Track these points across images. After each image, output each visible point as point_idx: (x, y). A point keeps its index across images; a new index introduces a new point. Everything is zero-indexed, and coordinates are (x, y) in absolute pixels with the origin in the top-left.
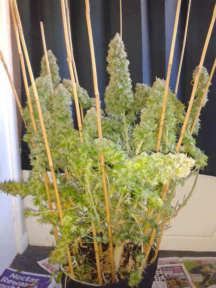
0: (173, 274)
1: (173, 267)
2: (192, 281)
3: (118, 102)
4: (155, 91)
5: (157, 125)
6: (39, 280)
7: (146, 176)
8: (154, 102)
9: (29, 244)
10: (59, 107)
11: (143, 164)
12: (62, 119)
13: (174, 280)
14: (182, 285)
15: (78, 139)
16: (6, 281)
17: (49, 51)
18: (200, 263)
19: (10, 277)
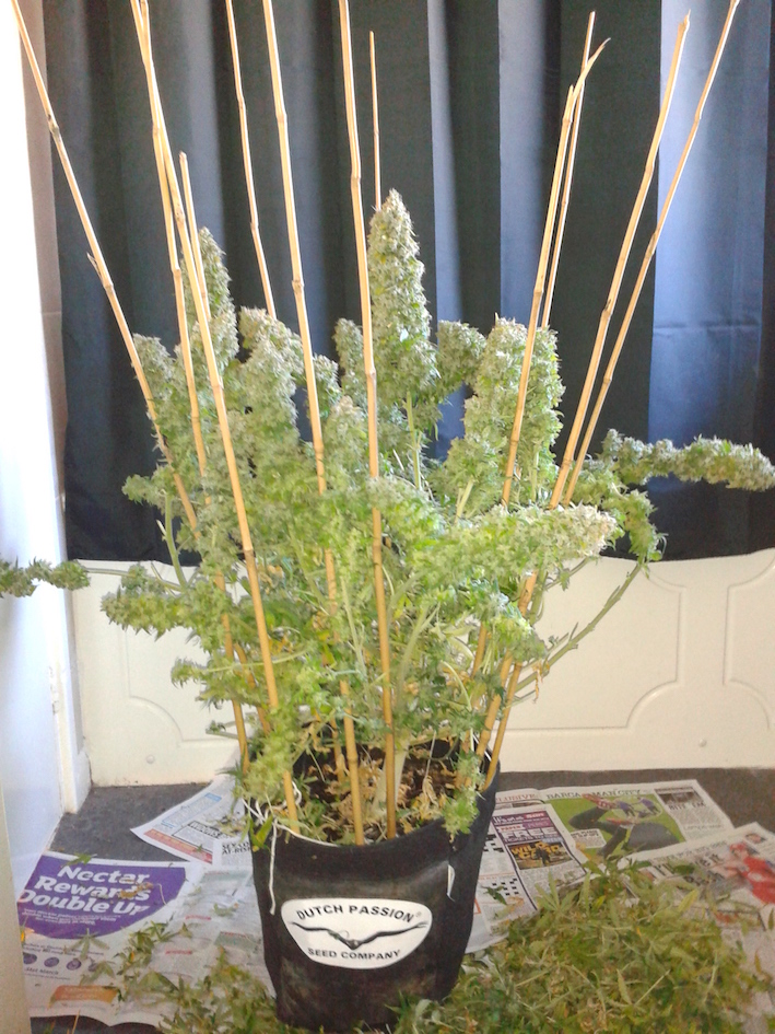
0: (525, 833)
1: (523, 815)
2: (578, 847)
3: (396, 374)
4: (500, 354)
5: (505, 439)
6: (148, 876)
7: (508, 559)
8: (496, 381)
9: (92, 781)
10: (267, 401)
11: (498, 534)
12: (274, 431)
13: (529, 847)
14: (552, 857)
15: (313, 479)
16: (53, 887)
17: (202, 231)
18: (597, 802)
19: (60, 874)
